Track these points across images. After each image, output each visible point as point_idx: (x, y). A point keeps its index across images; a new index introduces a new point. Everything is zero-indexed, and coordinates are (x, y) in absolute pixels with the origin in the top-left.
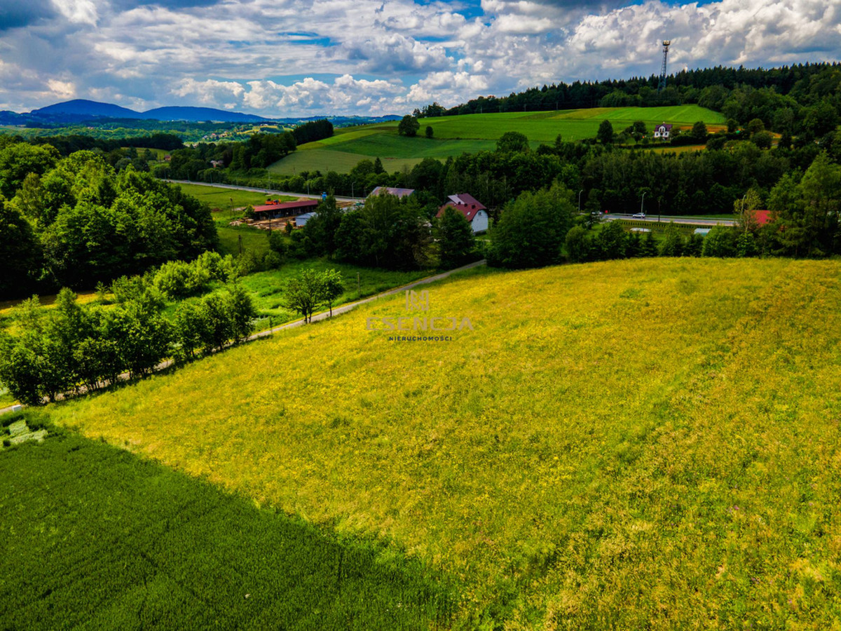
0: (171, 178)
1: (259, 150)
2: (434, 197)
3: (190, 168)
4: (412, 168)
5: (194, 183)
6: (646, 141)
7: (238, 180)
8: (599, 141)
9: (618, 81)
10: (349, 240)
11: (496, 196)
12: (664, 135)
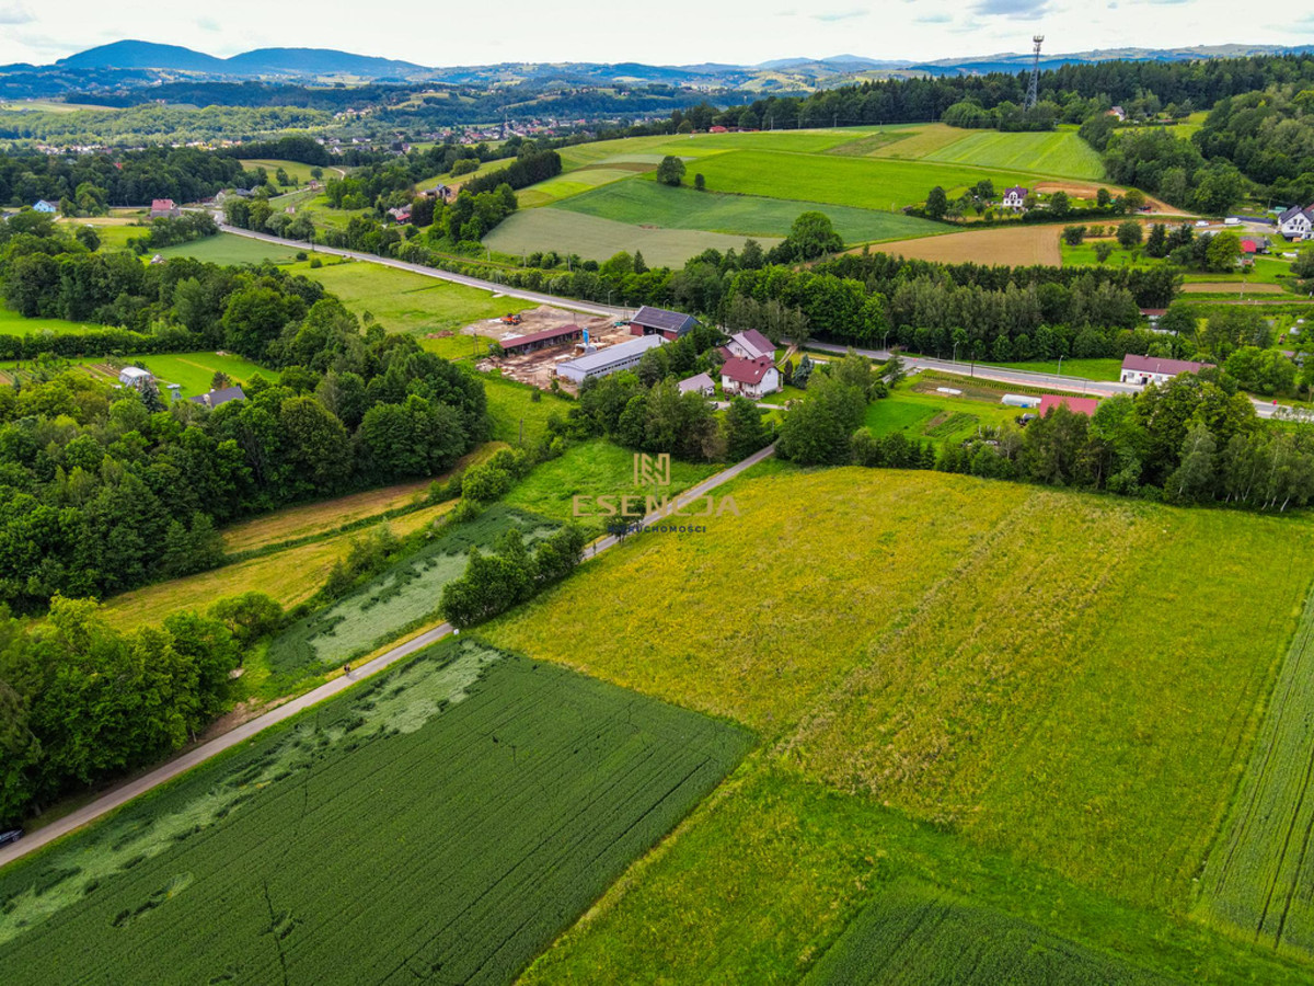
1: (470, 214)
6: (990, 214)
8: (929, 212)
12: (1016, 204)
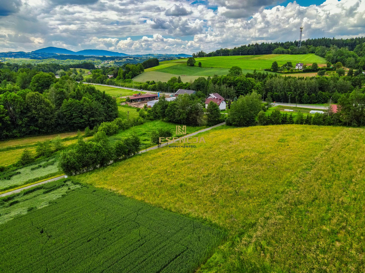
0: (92, 83)
1: (129, 72)
2: (203, 94)
3: (101, 79)
4: (193, 81)
5: (102, 85)
6: (292, 70)
7: (121, 84)
8: (272, 70)
9: (280, 43)
10: (171, 114)
11: (229, 94)
12: (300, 68)
